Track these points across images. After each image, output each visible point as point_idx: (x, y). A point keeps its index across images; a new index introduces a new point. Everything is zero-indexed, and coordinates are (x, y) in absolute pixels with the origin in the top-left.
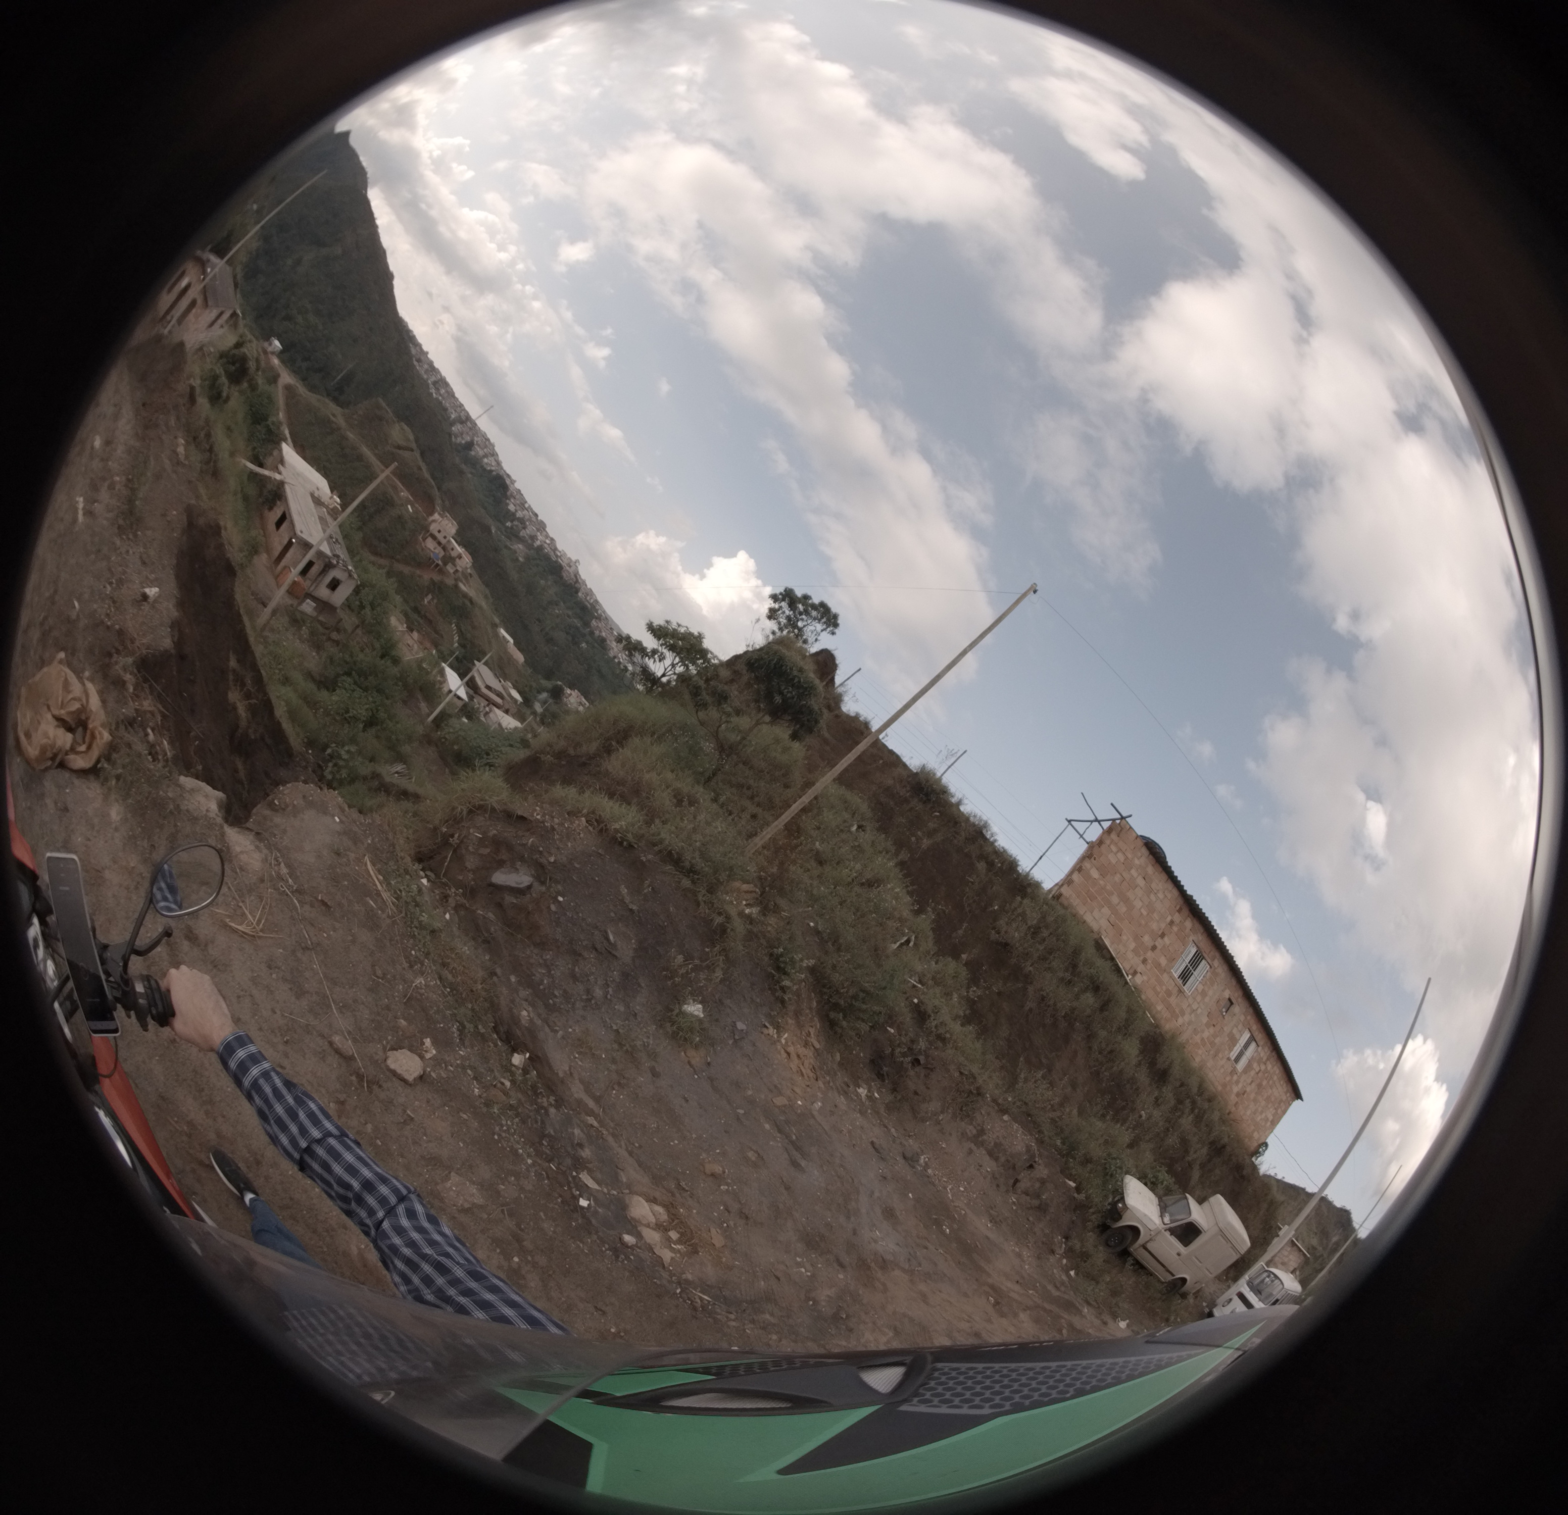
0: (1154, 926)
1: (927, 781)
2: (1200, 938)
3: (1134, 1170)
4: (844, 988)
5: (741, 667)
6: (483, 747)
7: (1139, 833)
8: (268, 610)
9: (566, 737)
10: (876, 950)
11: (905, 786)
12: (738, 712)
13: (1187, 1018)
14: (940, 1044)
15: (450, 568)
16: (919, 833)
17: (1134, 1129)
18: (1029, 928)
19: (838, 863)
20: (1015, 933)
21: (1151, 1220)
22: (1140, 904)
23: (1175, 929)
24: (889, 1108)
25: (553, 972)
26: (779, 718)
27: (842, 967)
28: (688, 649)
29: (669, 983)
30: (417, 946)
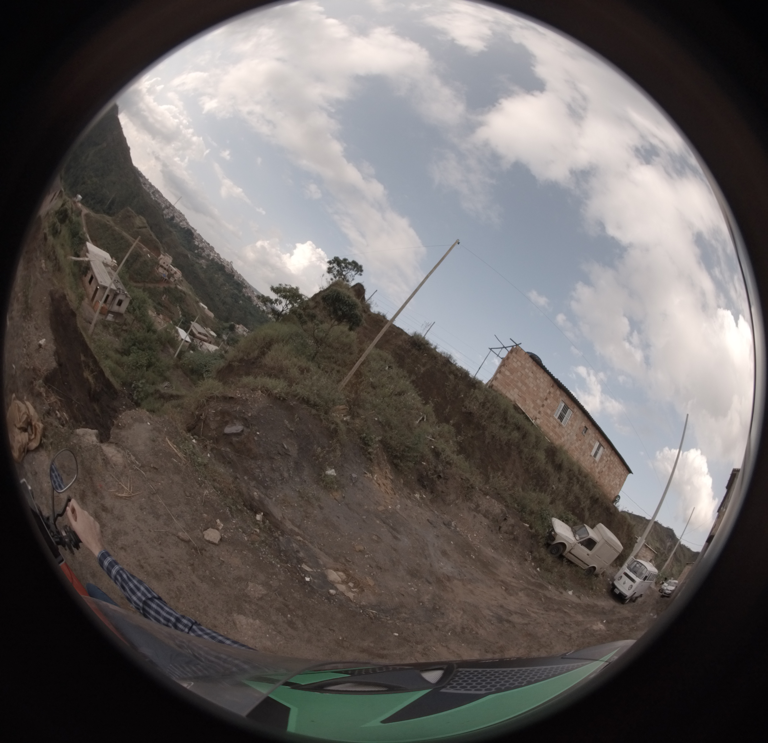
0: (541, 395)
1: (418, 340)
2: (565, 398)
3: (556, 515)
4: (398, 447)
5: (319, 299)
6: (203, 363)
7: (526, 351)
8: (92, 326)
9: (242, 351)
10: (409, 425)
11: (408, 344)
12: (322, 322)
13: (566, 438)
14: (448, 466)
15: (172, 280)
16: (419, 365)
17: (551, 495)
18: (480, 403)
19: (382, 387)
20: (474, 407)
21: (570, 539)
22: (533, 385)
23: (552, 395)
24: (432, 502)
25: (263, 470)
26: (342, 322)
27: (395, 437)
28: (292, 296)
29: (317, 462)
30: (200, 475)
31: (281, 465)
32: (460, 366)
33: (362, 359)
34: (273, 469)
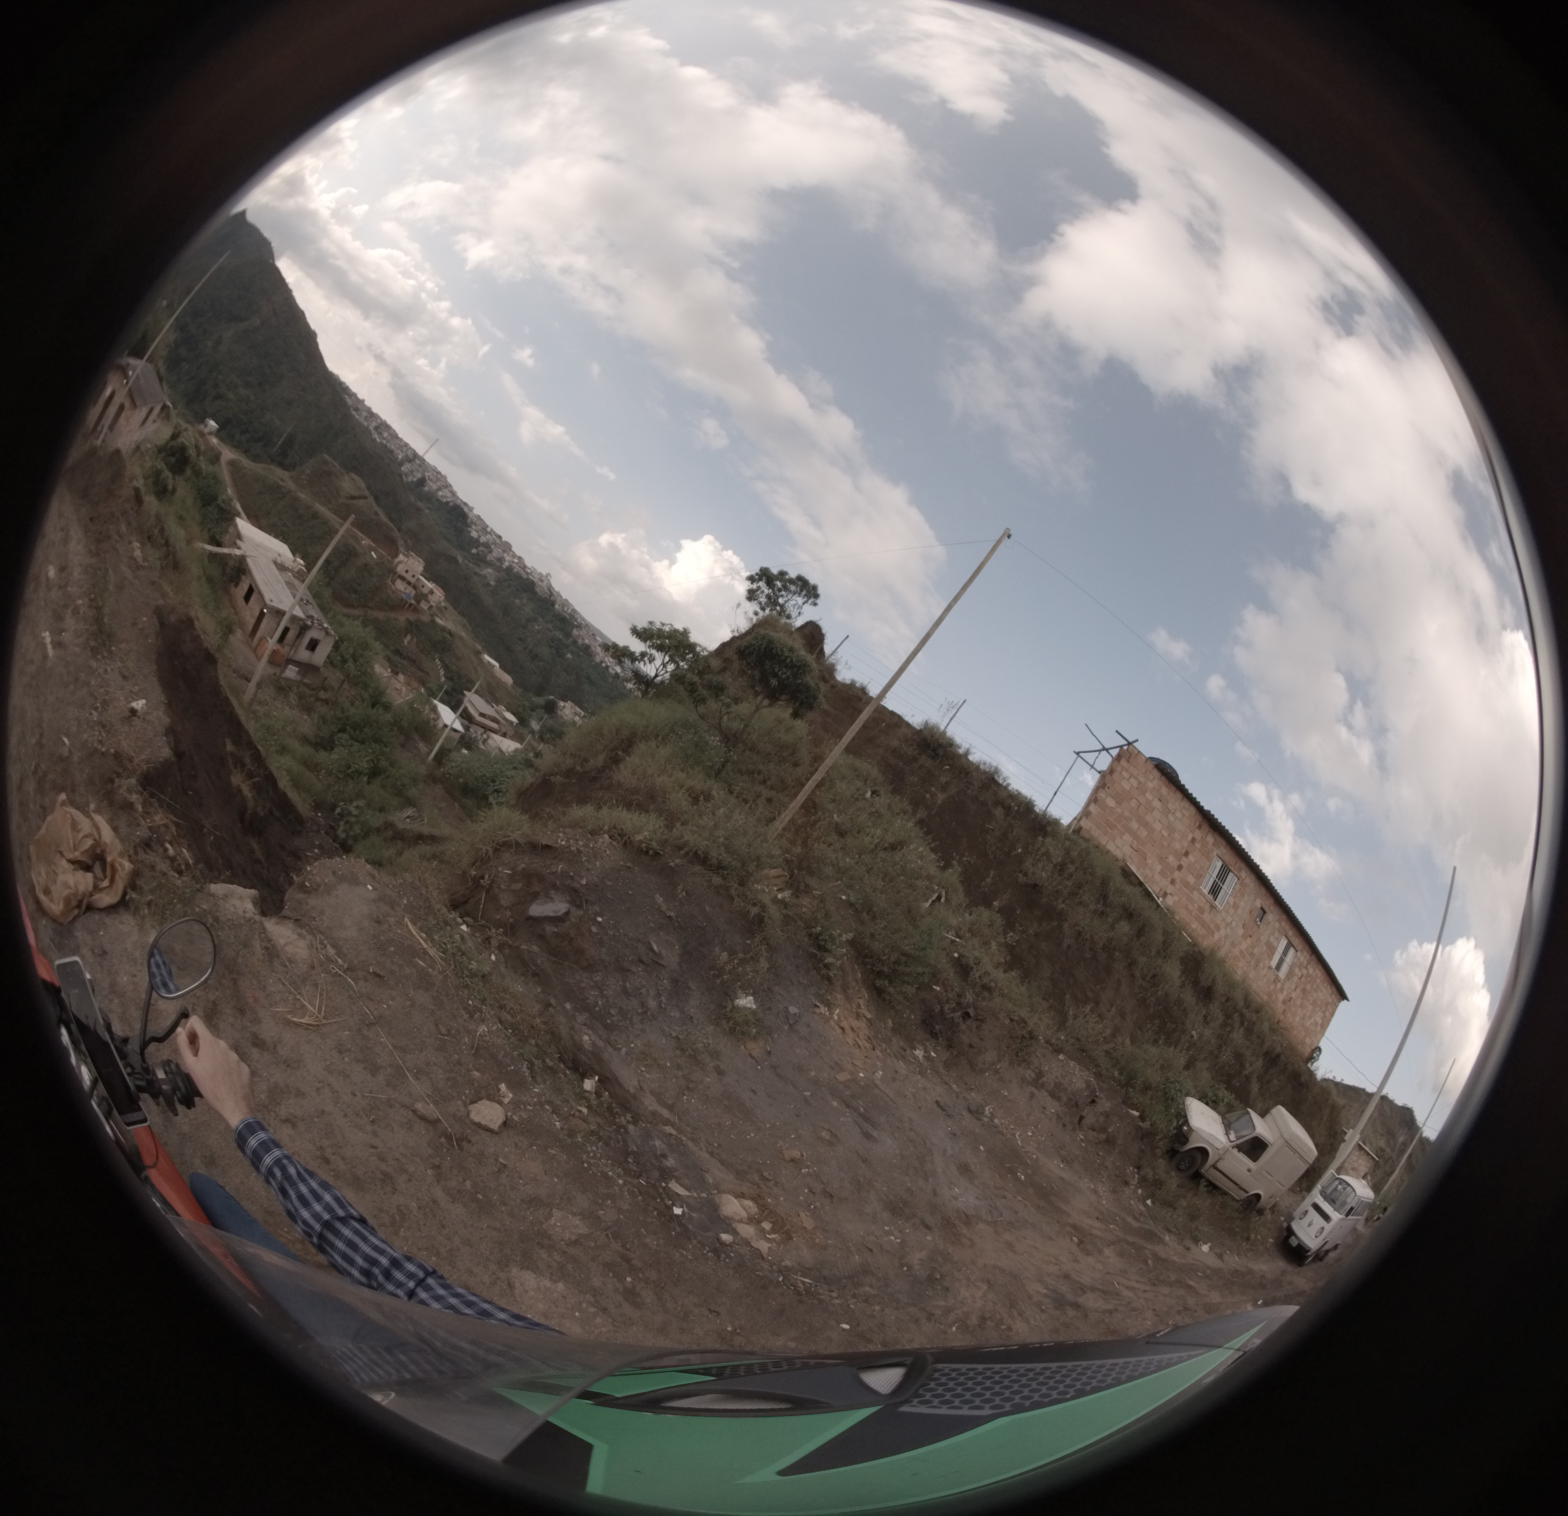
0: (1177, 846)
1: (933, 736)
2: (1224, 851)
3: (1193, 1091)
4: (885, 955)
5: (730, 653)
6: (488, 775)
7: (1148, 756)
8: (253, 684)
9: (571, 755)
10: (909, 912)
11: (911, 745)
12: (737, 701)
13: (1222, 932)
14: (986, 994)
15: (424, 605)
16: (933, 789)
17: (1188, 1050)
18: (1055, 866)
19: (858, 832)
20: (1042, 873)
21: (1217, 1139)
22: (1160, 826)
23: (1198, 845)
24: (947, 1065)
25: (605, 992)
26: (777, 699)
27: (880, 935)
28: (675, 646)
29: (718, 981)
30: (472, 994)
31: (644, 983)
32: (1017, 791)
33: (817, 777)
34: (625, 991)
